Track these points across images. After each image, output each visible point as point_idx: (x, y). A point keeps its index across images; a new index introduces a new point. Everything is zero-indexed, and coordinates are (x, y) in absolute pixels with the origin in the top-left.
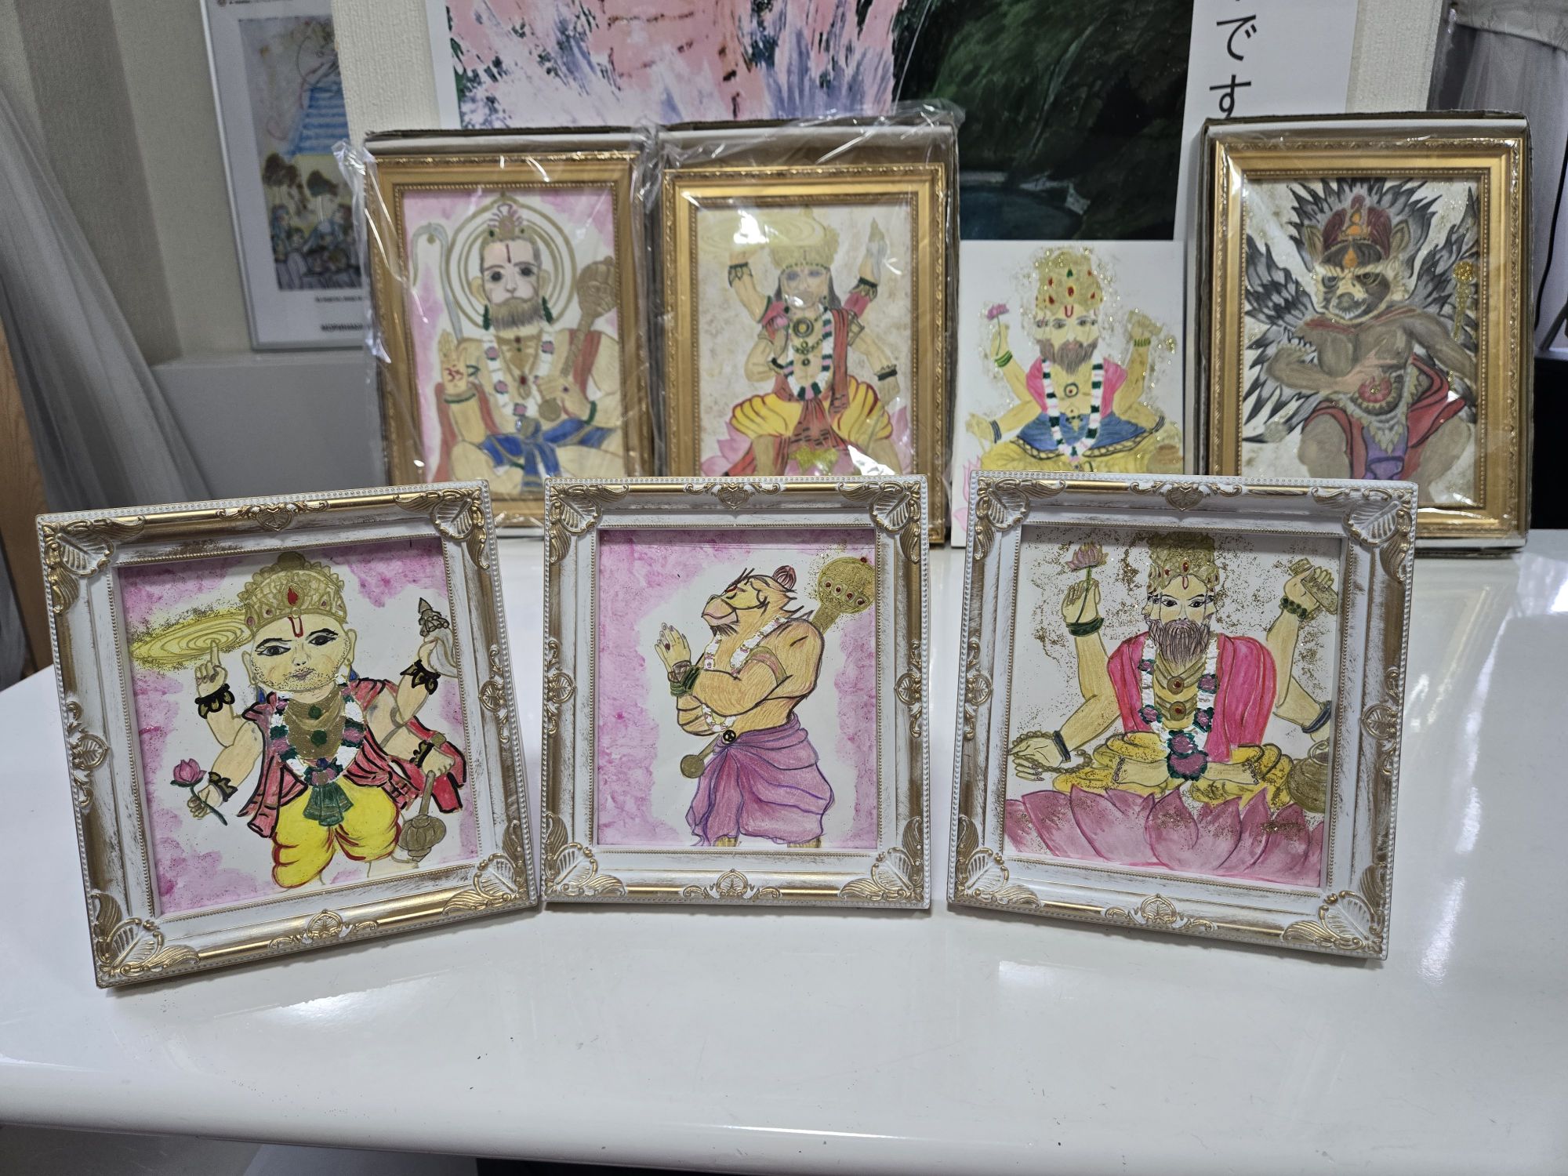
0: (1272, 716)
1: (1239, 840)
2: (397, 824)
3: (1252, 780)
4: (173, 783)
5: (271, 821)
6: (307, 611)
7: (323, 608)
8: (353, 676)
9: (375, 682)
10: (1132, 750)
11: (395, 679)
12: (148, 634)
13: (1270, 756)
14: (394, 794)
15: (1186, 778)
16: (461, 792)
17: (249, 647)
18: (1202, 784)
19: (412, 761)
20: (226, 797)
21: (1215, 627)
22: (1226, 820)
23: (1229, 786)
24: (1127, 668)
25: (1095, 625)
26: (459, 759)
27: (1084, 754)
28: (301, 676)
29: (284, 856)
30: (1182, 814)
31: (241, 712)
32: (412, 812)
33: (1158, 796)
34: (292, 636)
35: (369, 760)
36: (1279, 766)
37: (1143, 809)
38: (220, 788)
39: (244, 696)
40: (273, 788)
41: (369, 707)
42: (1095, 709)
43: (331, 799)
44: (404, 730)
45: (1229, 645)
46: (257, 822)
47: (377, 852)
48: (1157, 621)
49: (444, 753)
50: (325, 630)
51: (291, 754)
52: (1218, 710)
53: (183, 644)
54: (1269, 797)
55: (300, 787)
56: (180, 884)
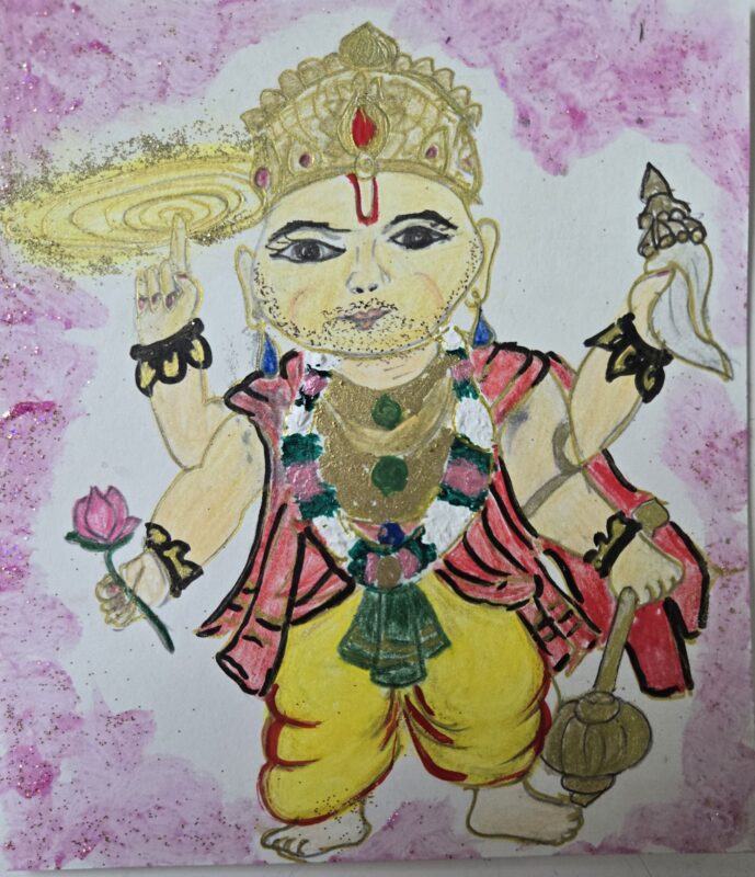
19: (589, 557)
20: (178, 585)
31: (221, 392)
41: (509, 414)
44: (578, 481)
46: (236, 654)
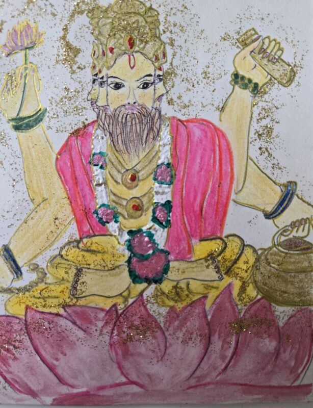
0: (231, 205)
13: (233, 247)
15: (149, 281)
33: (121, 307)
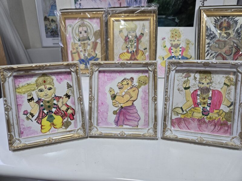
0: (222, 105)
1: (215, 127)
2: (63, 122)
3: (218, 116)
4: (23, 114)
5: (41, 121)
6: (47, 84)
7: (50, 84)
8: (55, 96)
9: (59, 97)
10: (195, 110)
11: (63, 96)
12: (19, 88)
13: (221, 112)
14: (62, 117)
15: (205, 115)
16: (74, 117)
17: (37, 90)
18: (208, 117)
19: (65, 111)
20: (33, 117)
21: (211, 88)
22: (213, 123)
23: (213, 117)
24: (195, 95)
25: (189, 88)
26: (74, 111)
27: (186, 111)
28: (46, 96)
29: (43, 127)
30: (205, 122)
31: (35, 102)
32: (65, 120)
33: (200, 119)
34: (44, 88)
35: (58, 111)
36: (223, 113)
37: (197, 121)
38: (32, 115)
39: (36, 99)
40: (41, 115)
41: (58, 101)
42: (188, 103)
43: (51, 117)
44: (64, 106)
45: (214, 92)
46: (38, 121)
47: (59, 127)
48: (200, 87)
49: (71, 110)
50: (50, 88)
51: (44, 109)
52: (212, 103)
53: (25, 90)
54: (221, 119)
55: (46, 115)
56: (24, 132)
